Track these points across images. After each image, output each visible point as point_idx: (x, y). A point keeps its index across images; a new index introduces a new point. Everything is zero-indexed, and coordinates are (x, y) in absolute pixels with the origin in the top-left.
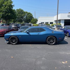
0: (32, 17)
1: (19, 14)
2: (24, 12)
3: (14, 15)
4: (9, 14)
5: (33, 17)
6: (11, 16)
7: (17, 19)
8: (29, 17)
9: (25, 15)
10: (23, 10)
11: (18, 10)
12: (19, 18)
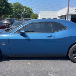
0: (31, 12)
1: (16, 8)
2: (22, 7)
3: (9, 8)
4: (4, 7)
5: (33, 13)
6: (6, 9)
7: (14, 14)
8: (28, 12)
9: (24, 10)
10: (21, 4)
11: (15, 4)
12: (16, 13)
